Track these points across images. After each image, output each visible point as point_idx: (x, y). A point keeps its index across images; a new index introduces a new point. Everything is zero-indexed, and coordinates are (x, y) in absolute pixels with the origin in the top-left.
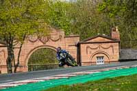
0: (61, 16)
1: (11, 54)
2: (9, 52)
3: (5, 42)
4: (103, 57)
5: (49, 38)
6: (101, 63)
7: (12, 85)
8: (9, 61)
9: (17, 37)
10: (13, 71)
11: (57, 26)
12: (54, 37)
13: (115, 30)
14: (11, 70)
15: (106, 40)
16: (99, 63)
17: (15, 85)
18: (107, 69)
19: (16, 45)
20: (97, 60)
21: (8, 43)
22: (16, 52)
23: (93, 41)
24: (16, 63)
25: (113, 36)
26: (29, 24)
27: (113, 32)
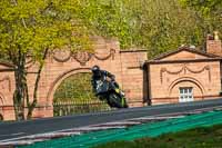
0: (114, 12)
1: (21, 84)
2: (17, 81)
3: (11, 63)
4: (191, 88)
5: (91, 55)
6: (189, 100)
7: (24, 142)
8: (18, 97)
9: (32, 52)
10: (26, 114)
13: (213, 39)
14: (22, 115)
15: (197, 57)
16: (184, 100)
17: (29, 142)
19: (31, 67)
20: (179, 95)
21: (16, 62)
22: (30, 80)
23: (172, 58)
24: (31, 100)
25: (210, 49)
26: (54, 29)
27: (209, 42)
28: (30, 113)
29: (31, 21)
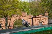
1: (7, 22)
3: (5, 17)
4: (42, 23)
5: (21, 16)
9: (9, 15)
11: (24, 11)
12: (23, 15)
13: (46, 13)
14: (7, 28)
15: (43, 16)
16: (40, 25)
19: (9, 18)
22: (9, 21)
24: (9, 25)
25: (46, 15)
26: (14, 11)
27: (45, 13)
28: (8, 28)
29: (9, 9)
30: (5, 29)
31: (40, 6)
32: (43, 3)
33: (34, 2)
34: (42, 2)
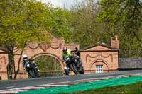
1: (11, 61)
2: (9, 58)
3: (6, 49)
4: (102, 66)
5: (49, 46)
7: (13, 92)
8: (9, 68)
9: (18, 44)
10: (13, 77)
11: (57, 35)
12: (54, 45)
13: (114, 39)
14: (11, 77)
15: (106, 49)
16: (98, 72)
17: (16, 92)
18: (107, 78)
19: (17, 52)
20: (96, 69)
21: (9, 49)
22: (16, 58)
23: (92, 49)
24: (16, 69)
25: (113, 45)
26: (30, 32)
27: (112, 41)
28: (15, 76)
30: (7, 79)
31: (100, 23)
32: (107, 14)
33: (83, 10)
34: (105, 10)
